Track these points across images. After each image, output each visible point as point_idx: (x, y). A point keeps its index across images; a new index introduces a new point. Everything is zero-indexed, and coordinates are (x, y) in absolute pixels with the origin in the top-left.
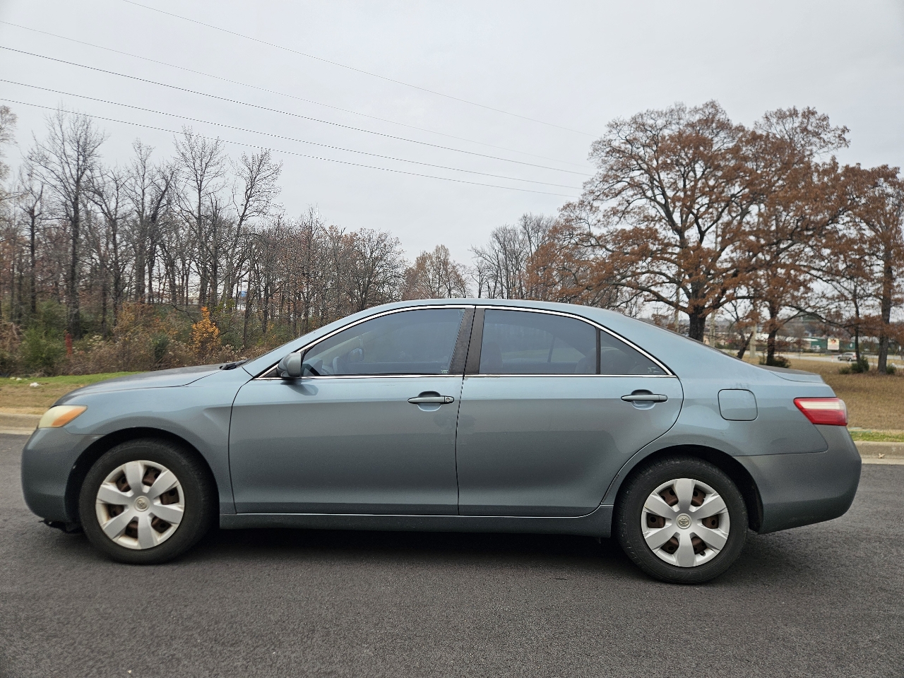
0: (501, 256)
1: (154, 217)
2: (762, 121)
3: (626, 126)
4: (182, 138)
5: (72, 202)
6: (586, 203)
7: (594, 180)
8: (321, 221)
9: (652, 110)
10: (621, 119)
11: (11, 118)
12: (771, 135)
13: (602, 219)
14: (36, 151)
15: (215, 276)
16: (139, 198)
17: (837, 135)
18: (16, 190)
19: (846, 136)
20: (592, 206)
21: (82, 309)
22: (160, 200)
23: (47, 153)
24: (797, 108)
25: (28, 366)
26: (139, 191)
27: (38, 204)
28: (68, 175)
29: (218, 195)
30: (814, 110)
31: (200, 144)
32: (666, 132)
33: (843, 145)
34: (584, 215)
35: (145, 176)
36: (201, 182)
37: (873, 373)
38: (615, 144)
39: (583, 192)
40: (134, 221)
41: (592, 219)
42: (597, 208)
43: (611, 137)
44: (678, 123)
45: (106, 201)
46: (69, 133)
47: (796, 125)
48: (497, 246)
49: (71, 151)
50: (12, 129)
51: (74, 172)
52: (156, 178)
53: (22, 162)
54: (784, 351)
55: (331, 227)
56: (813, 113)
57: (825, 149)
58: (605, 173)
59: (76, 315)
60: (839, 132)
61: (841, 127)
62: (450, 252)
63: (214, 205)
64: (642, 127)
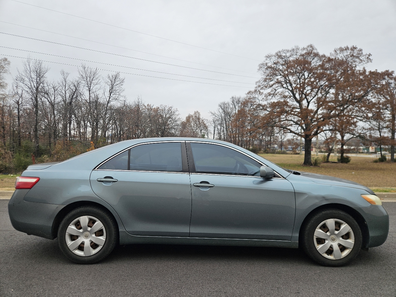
0: (223, 115)
1: (70, 103)
2: (333, 52)
3: (274, 57)
4: (82, 69)
5: (35, 98)
6: (257, 91)
7: (260, 81)
8: (143, 102)
9: (284, 49)
10: (271, 54)
11: (8, 63)
12: (337, 58)
13: (264, 98)
14: (19, 76)
15: (97, 128)
16: (64, 95)
17: (366, 57)
18: (11, 93)
19: (370, 57)
20: (260, 92)
21: (40, 144)
22: (73, 95)
23: (23, 77)
24: (348, 46)
25: (16, 169)
26: (64, 92)
27: (21, 99)
28: (33, 86)
29: (98, 93)
30: (356, 47)
31: (89, 71)
32: (291, 59)
33: (369, 62)
34: (257, 96)
35: (66, 85)
36: (90, 87)
37: (389, 162)
38: (269, 65)
39: (256, 86)
40: (62, 105)
41: (260, 97)
42: (262, 93)
43: (267, 62)
44: (296, 55)
45: (50, 97)
46: (32, 68)
47: (348, 53)
48: (221, 111)
49: (34, 76)
50: (8, 67)
51: (35, 85)
52: (71, 86)
53: (13, 81)
54: (348, 153)
55: (148, 105)
56: (355, 48)
57: (362, 64)
58: (265, 77)
59: (37, 146)
60: (367, 56)
61: (368, 54)
62: (201, 114)
63: (96, 97)
64: (280, 57)
